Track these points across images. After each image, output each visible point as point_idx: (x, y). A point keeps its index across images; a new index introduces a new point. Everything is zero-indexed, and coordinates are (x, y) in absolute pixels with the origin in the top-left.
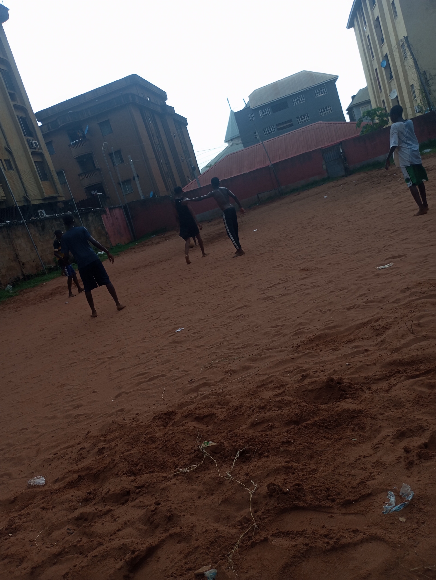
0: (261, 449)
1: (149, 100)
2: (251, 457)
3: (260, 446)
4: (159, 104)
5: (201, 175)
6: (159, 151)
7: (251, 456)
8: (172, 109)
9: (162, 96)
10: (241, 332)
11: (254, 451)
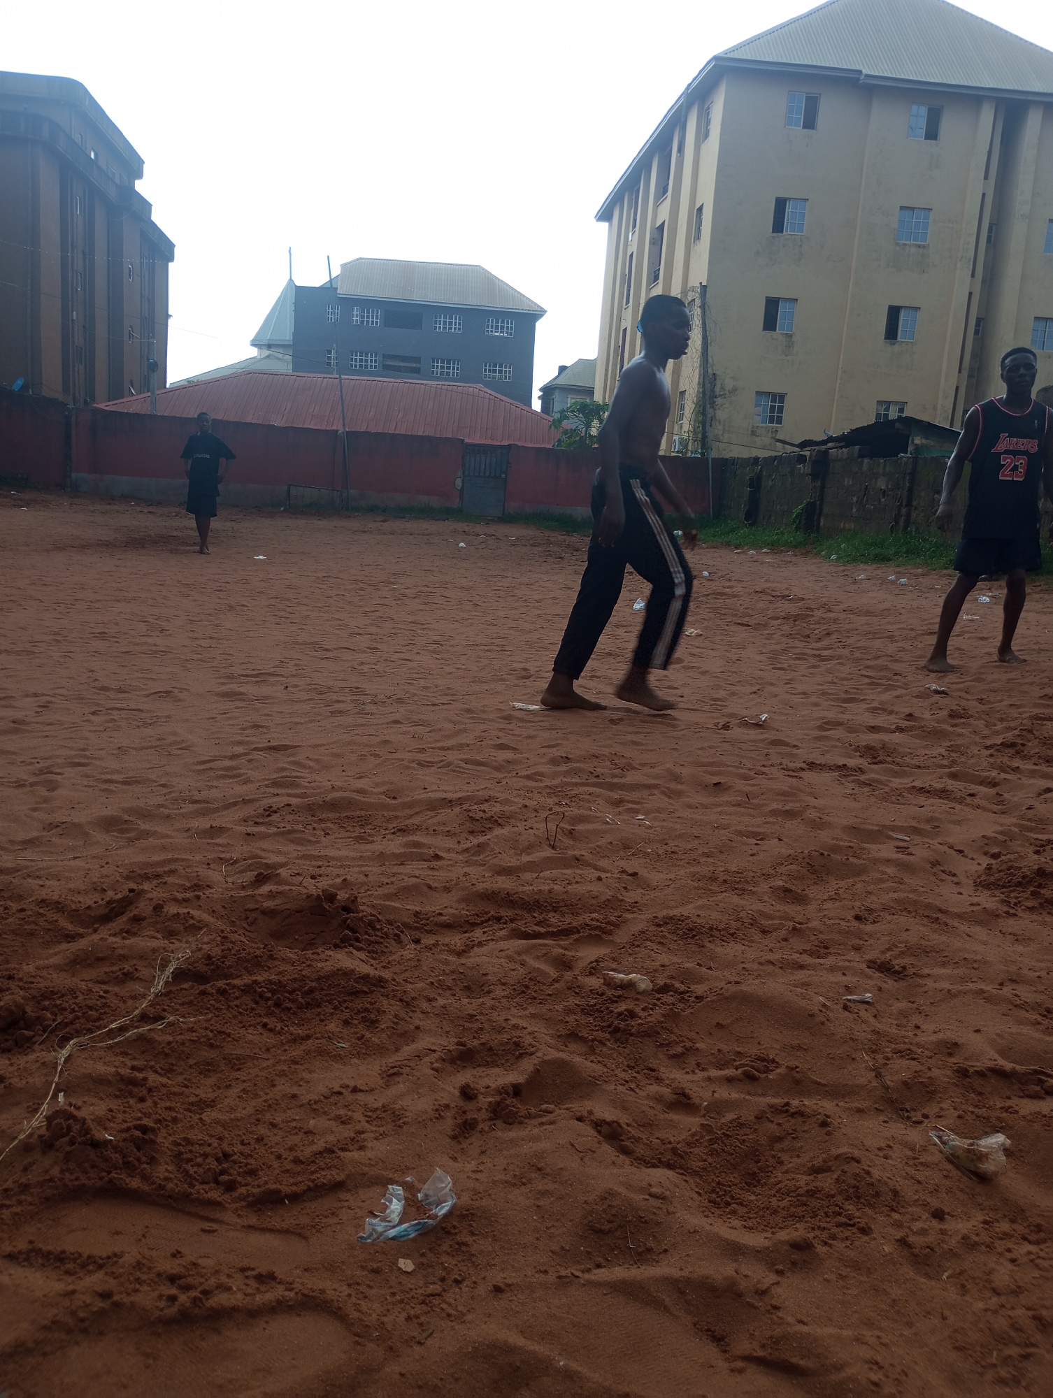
0: (71, 1023)
1: (93, 156)
2: (34, 1040)
3: (71, 1016)
4: (117, 181)
5: (164, 391)
6: (77, 290)
7: (34, 1036)
8: (147, 206)
9: (132, 165)
10: (134, 748)
11: (51, 1025)
